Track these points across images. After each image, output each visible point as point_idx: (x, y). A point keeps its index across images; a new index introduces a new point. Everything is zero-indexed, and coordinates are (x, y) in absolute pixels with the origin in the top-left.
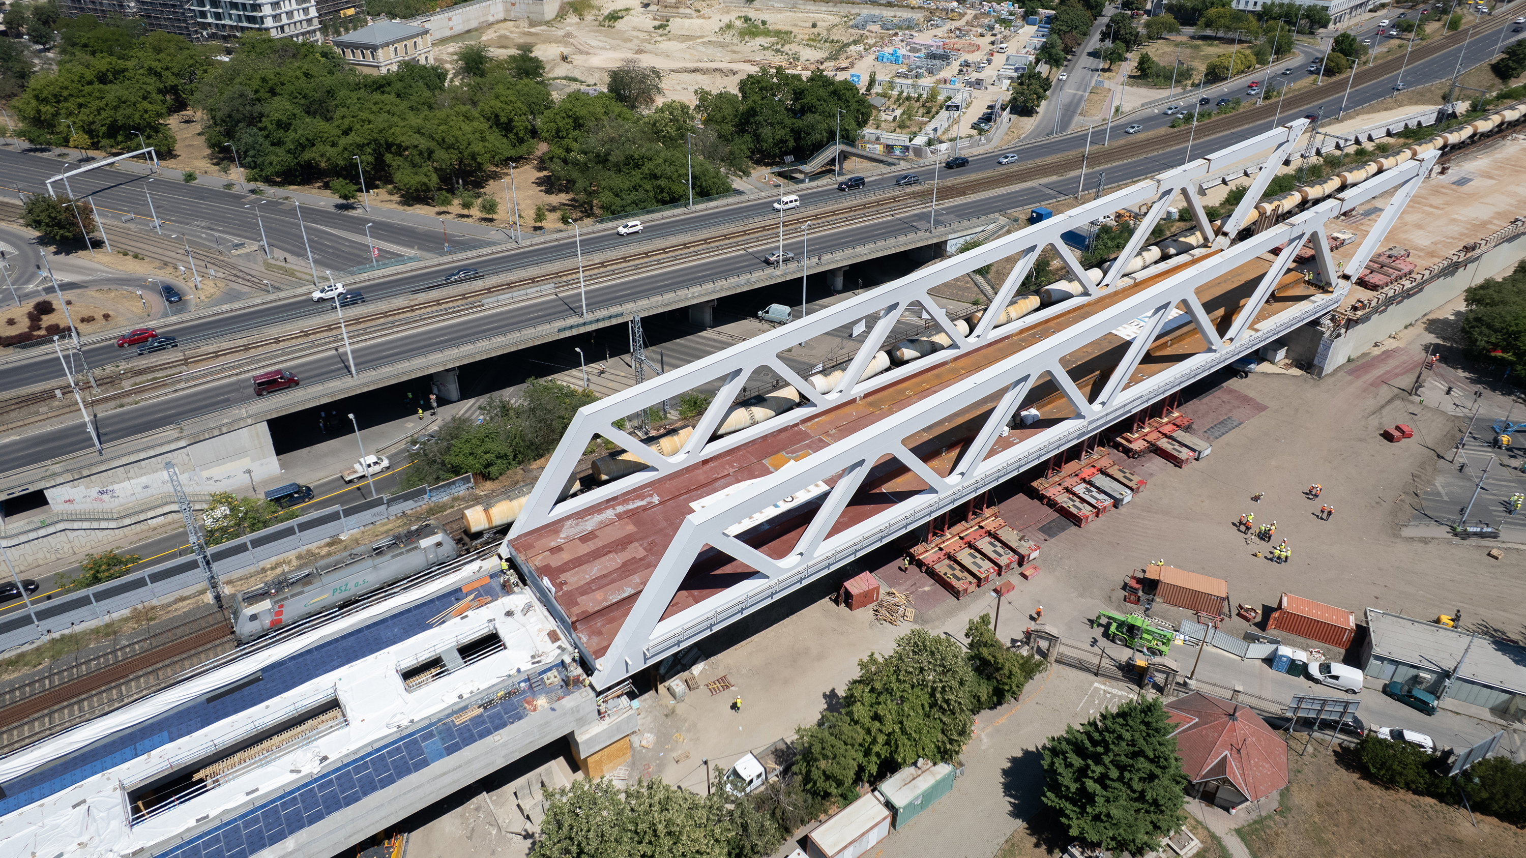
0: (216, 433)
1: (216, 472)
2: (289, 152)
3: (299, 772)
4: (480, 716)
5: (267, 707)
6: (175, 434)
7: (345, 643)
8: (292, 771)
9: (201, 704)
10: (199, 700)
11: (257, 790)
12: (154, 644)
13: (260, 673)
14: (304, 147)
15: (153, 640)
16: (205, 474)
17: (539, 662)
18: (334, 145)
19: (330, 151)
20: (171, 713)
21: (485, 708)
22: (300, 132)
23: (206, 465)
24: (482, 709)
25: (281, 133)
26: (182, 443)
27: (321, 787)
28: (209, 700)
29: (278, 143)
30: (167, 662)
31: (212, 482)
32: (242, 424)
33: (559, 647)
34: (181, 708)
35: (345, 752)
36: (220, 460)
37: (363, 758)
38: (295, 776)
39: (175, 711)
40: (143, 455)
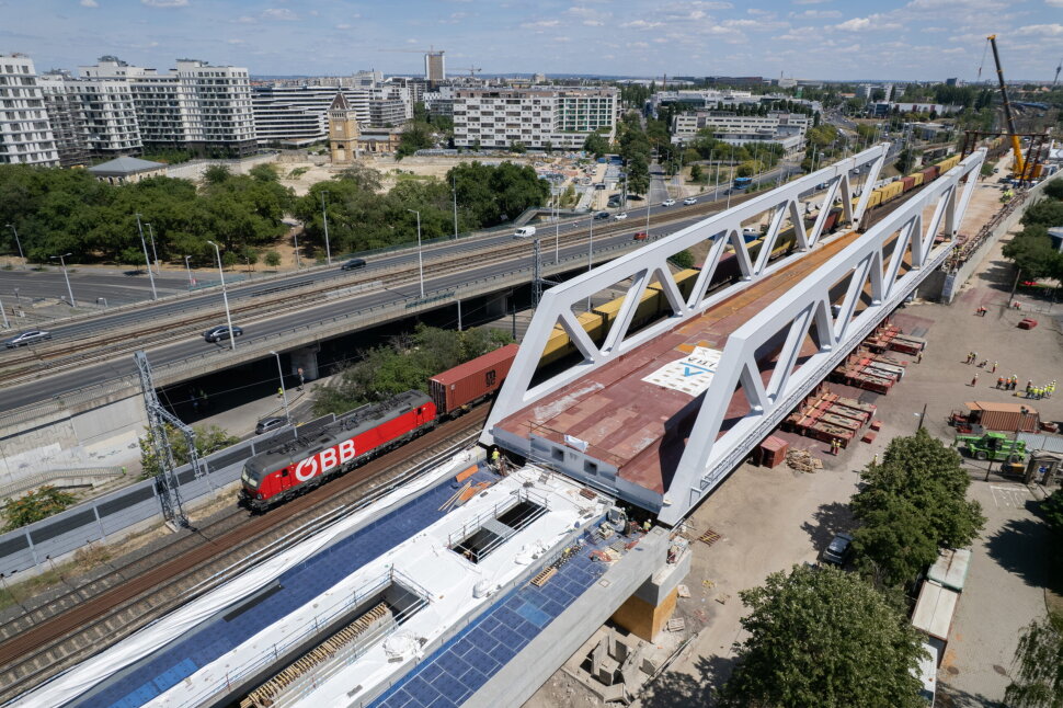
0: (103, 402)
1: (100, 447)
2: (71, 233)
3: (400, 659)
4: (557, 575)
5: (315, 606)
6: (56, 407)
7: (359, 541)
8: (391, 661)
9: (219, 623)
10: (216, 619)
11: (359, 688)
12: (127, 576)
13: (277, 582)
14: (85, 229)
15: (123, 573)
16: (89, 449)
17: (590, 516)
18: (117, 222)
19: (115, 228)
20: (185, 638)
21: (558, 567)
22: (81, 216)
23: (90, 440)
24: (554, 570)
25: (62, 218)
26: (67, 414)
27: (426, 674)
28: (228, 618)
29: (61, 226)
30: (155, 589)
31: (95, 458)
32: (129, 393)
33: (600, 502)
34: (196, 631)
35: (442, 631)
36: (104, 434)
37: (459, 636)
38: (396, 666)
39: (190, 635)
40: (22, 427)
